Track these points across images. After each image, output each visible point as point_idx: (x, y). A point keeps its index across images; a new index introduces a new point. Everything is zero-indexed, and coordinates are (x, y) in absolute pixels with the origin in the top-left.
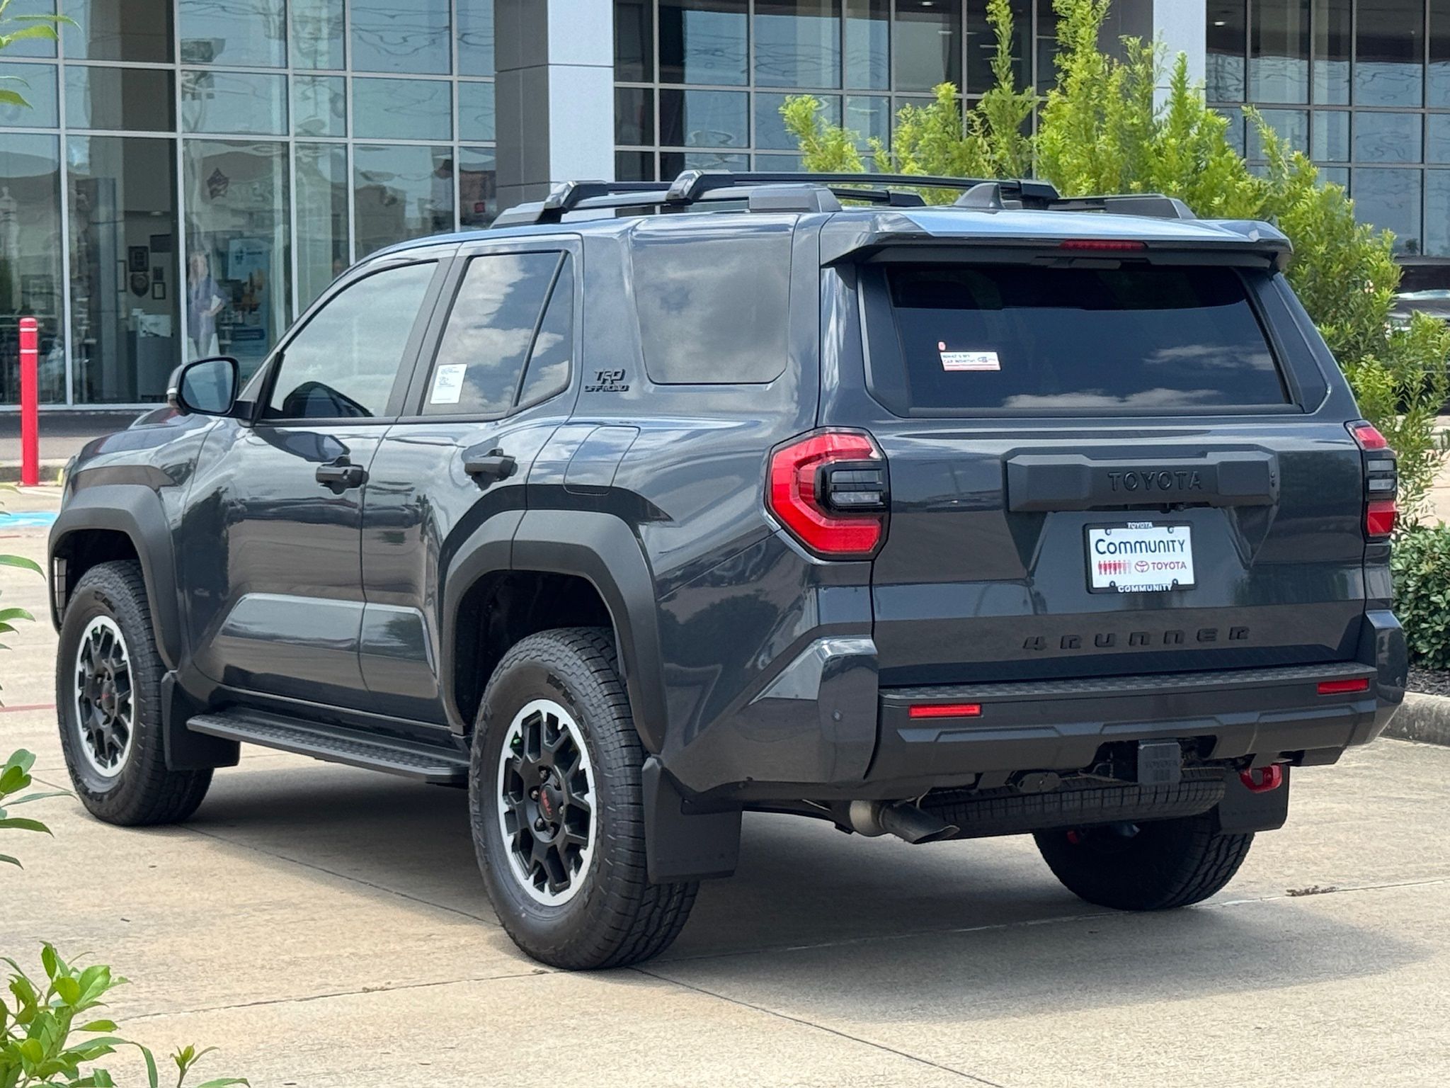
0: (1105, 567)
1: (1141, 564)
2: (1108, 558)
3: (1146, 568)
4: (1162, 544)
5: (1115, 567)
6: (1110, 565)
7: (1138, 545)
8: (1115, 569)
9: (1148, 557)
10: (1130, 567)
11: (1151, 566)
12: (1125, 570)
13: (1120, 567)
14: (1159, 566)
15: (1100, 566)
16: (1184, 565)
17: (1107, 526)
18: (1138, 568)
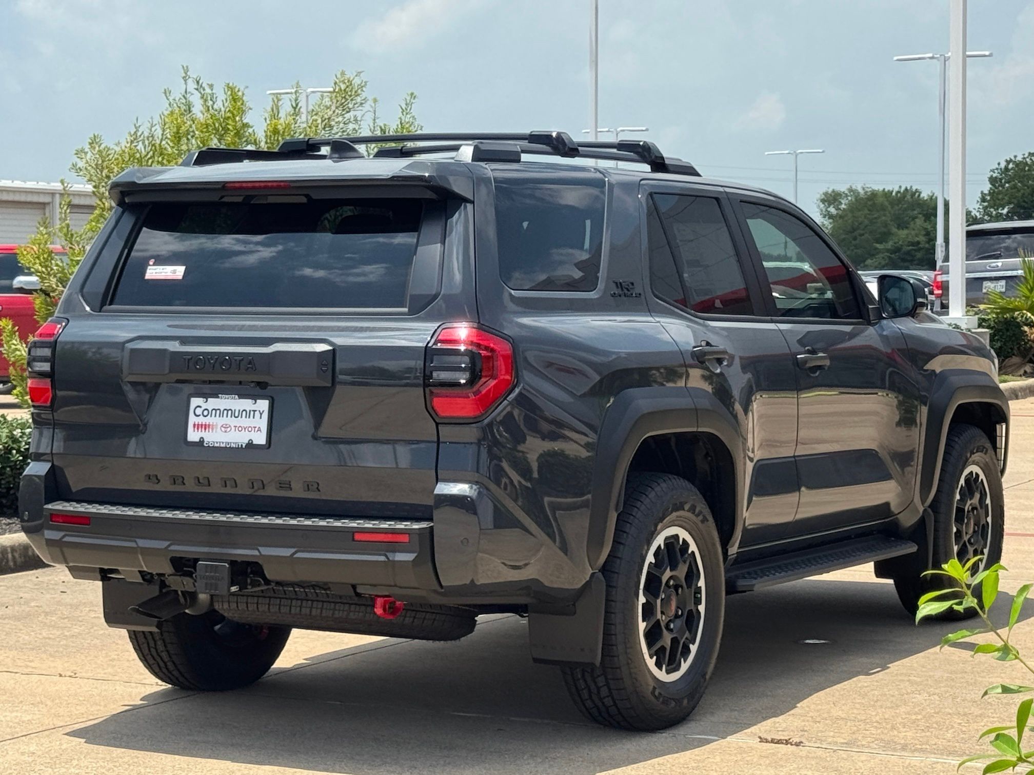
0: (197, 426)
1: (226, 427)
2: (201, 420)
3: (229, 429)
4: (244, 412)
5: (206, 427)
6: (202, 425)
7: (225, 412)
8: (205, 429)
9: (232, 421)
10: (217, 428)
11: (233, 429)
12: (212, 429)
13: (209, 427)
14: (240, 429)
15: (194, 425)
16: (259, 430)
17: (206, 396)
18: (223, 429)
